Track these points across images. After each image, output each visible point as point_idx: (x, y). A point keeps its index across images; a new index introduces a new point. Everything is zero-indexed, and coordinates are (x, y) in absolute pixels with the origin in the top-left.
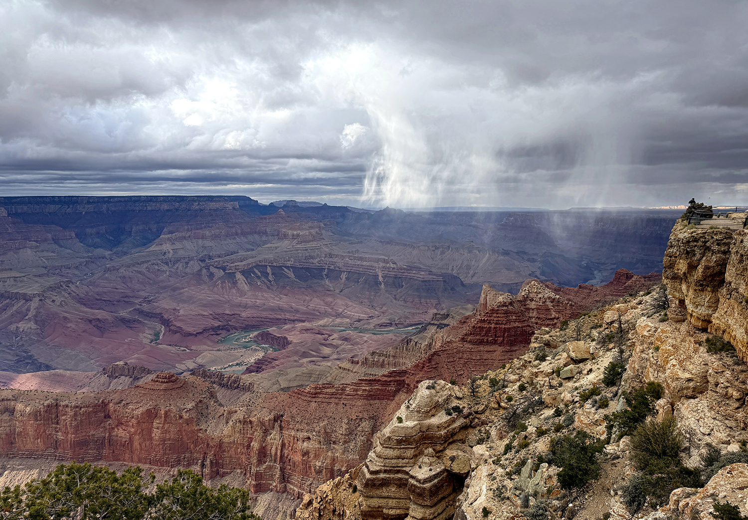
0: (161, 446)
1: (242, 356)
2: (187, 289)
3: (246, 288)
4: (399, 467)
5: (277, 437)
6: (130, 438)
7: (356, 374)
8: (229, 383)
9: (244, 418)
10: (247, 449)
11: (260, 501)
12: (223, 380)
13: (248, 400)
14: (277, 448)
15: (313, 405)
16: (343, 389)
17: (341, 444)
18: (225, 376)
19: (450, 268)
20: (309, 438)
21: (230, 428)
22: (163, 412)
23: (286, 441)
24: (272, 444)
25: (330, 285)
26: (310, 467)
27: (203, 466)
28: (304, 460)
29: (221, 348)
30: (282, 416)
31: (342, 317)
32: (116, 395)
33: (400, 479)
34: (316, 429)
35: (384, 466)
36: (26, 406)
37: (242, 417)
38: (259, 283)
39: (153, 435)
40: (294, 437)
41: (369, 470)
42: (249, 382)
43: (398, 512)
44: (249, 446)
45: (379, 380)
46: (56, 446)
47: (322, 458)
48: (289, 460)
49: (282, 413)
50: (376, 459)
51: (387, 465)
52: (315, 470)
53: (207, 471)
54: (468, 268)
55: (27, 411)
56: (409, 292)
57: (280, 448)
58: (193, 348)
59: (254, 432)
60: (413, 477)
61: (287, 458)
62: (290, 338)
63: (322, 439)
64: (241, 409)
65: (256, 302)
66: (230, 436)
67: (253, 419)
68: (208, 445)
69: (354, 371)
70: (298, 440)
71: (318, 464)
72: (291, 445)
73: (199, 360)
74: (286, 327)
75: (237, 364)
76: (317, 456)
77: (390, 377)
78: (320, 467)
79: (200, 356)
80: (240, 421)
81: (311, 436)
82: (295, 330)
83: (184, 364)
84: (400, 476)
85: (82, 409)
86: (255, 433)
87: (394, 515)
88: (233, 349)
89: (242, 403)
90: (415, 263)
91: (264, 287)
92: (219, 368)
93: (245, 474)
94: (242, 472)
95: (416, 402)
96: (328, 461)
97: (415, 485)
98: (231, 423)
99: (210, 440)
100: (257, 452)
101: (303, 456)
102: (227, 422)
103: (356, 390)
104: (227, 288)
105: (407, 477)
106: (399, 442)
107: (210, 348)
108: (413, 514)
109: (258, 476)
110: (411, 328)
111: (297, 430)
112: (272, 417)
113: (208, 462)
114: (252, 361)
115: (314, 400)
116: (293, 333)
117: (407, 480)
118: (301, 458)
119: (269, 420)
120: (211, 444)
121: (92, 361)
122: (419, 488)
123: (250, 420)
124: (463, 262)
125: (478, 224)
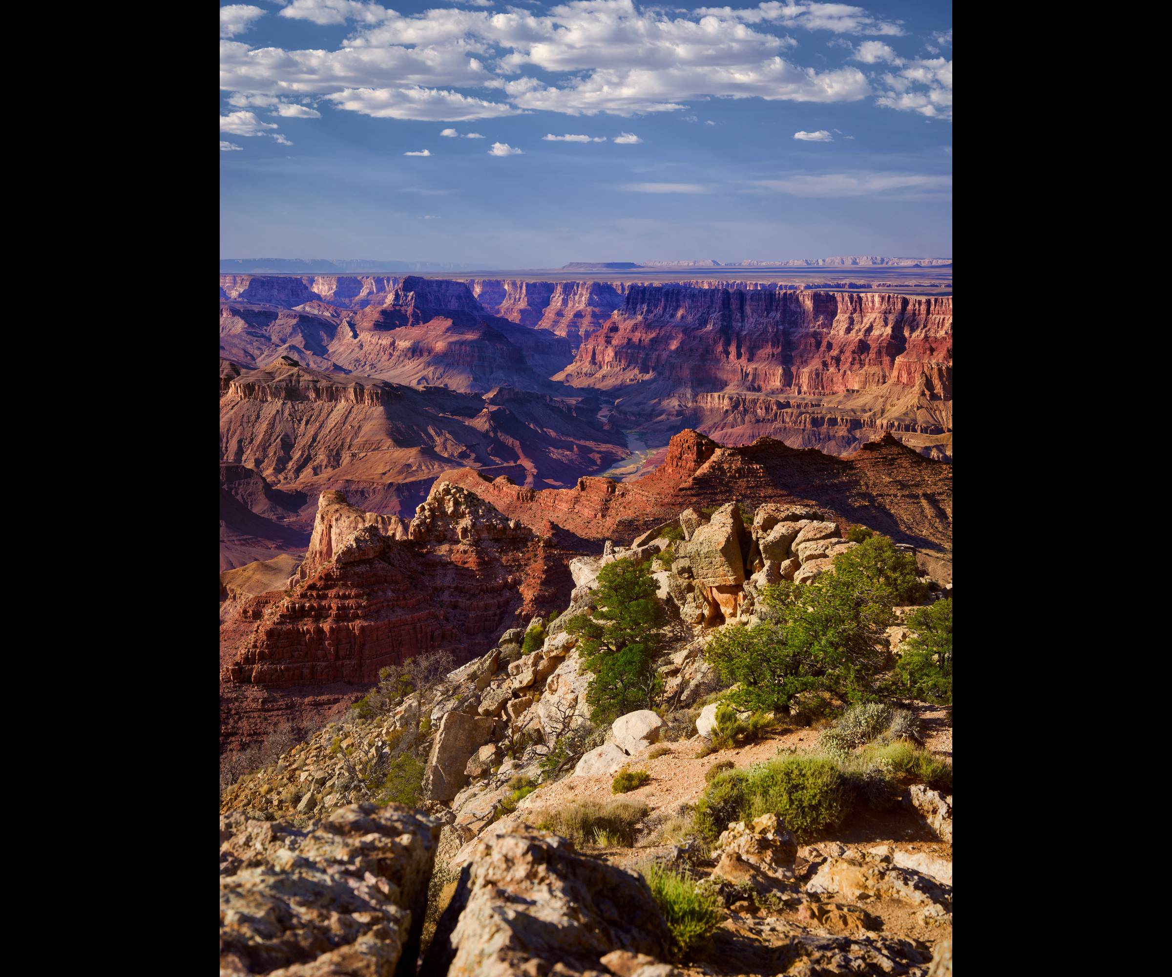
124: (272, 425)
125: (316, 312)
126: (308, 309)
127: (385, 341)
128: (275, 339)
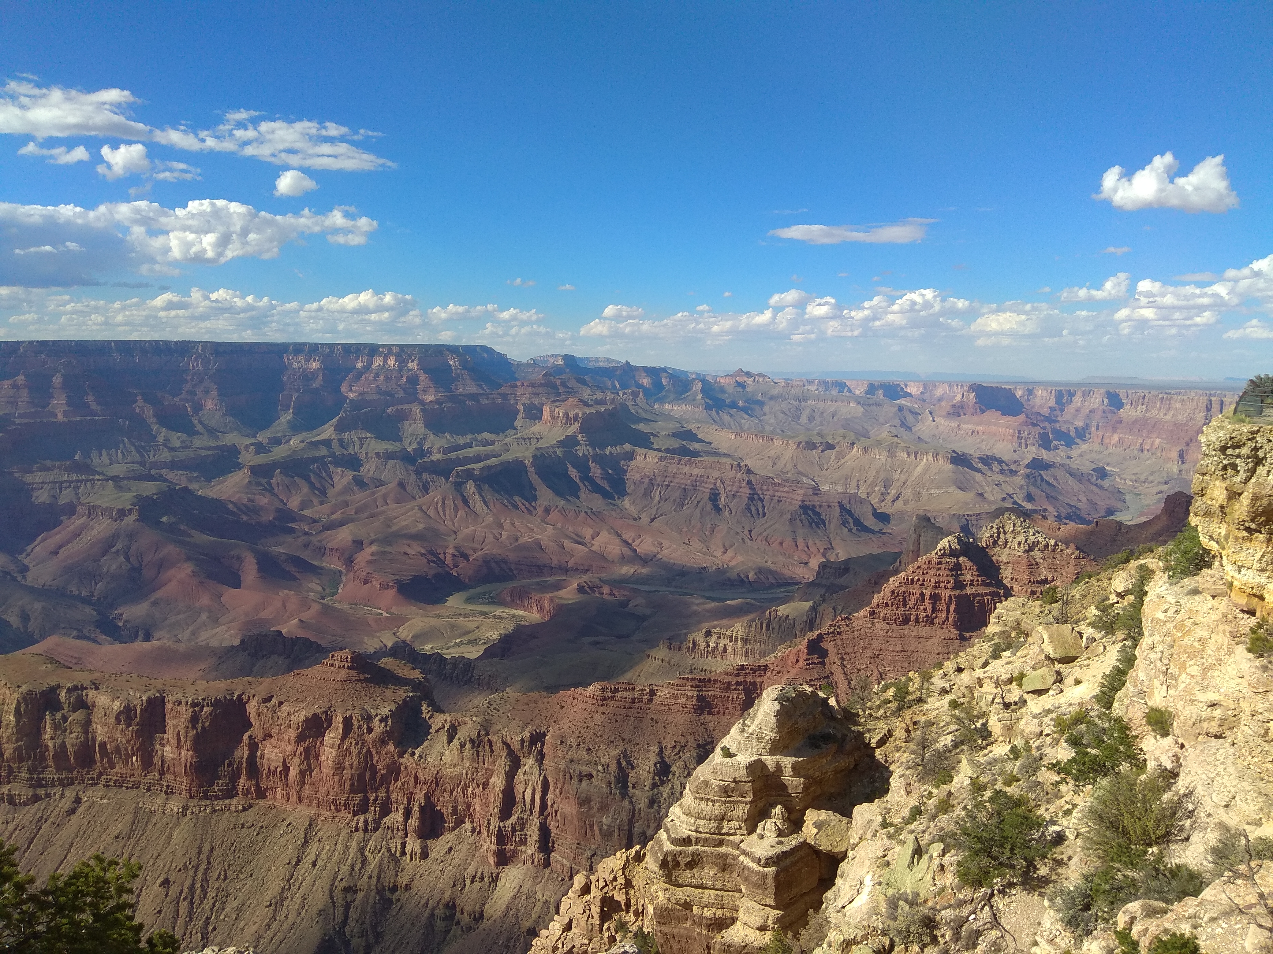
0: (336, 778)
1: (477, 628)
2: (383, 509)
3: (485, 508)
4: (723, 834)
5: (536, 770)
6: (284, 762)
7: (675, 668)
8: (455, 675)
9: (479, 736)
10: (484, 789)
11: (503, 881)
12: (445, 668)
13: (486, 705)
14: (534, 790)
15: (599, 718)
16: (653, 693)
17: (646, 788)
18: (448, 661)
19: (854, 483)
20: (590, 776)
21: (455, 752)
22: (340, 719)
23: (550, 779)
24: (526, 783)
25: (633, 509)
26: (592, 826)
27: (408, 814)
28: (582, 813)
29: (442, 612)
30: (544, 735)
32: (261, 687)
33: (726, 856)
34: (603, 761)
35: (696, 831)
36: (113, 700)
37: (474, 735)
38: (507, 502)
39: (323, 758)
40: (564, 772)
41: (669, 837)
42: (490, 673)
43: (719, 913)
44: (485, 785)
45: (716, 681)
46: (163, 770)
47: (612, 811)
48: (556, 812)
49: (543, 729)
50: (684, 817)
51: (701, 830)
52: (600, 830)
53: (413, 822)
54: (887, 485)
55: (115, 708)
56: (776, 526)
57: (539, 790)
58: (395, 610)
59: (494, 761)
60: (745, 853)
61: (552, 806)
63: (613, 779)
64: (474, 719)
66: (455, 767)
67: (494, 738)
68: (416, 778)
69: (672, 663)
70: (571, 778)
71: (606, 820)
72: (560, 785)
73: (405, 633)
75: (469, 642)
76: (604, 808)
77: (738, 675)
78: (609, 826)
79: (404, 625)
80: (471, 740)
81: (594, 773)
83: (378, 637)
84: (723, 849)
85: (205, 709)
86: (497, 764)
87: (711, 919)
88: (463, 616)
89: (476, 710)
90: (787, 473)
92: (439, 646)
93: (480, 832)
94: (473, 830)
95: (757, 722)
96: (624, 816)
97: (749, 868)
98: (456, 742)
99: (420, 771)
100: (501, 795)
101: (580, 805)
102: (450, 741)
103: (676, 697)
104: (453, 507)
105: (736, 852)
106: (726, 791)
107: (423, 612)
108: (746, 918)
109: (501, 838)
110: (778, 591)
111: (571, 761)
112: (527, 735)
113: (416, 808)
114: (495, 636)
115: (601, 709)
117: (735, 858)
118: (577, 808)
119: (522, 741)
120: (421, 777)
121: (224, 627)
122: (757, 873)
123: (489, 741)
124: (878, 473)
125: (908, 404)
126: (903, 402)
127: (954, 424)
128: (882, 420)
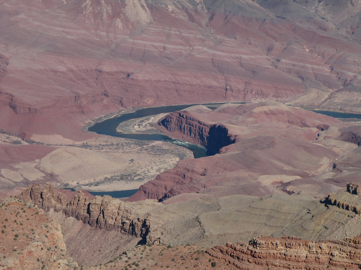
1: (132, 160)
2: (22, 16)
3: (144, 16)
25: (329, 17)
29: (92, 142)
31: (350, 90)
38: (171, 8)
58: (36, 138)
62: (233, 130)
65: (164, 48)
73: (48, 164)
74: (225, 106)
79: (48, 157)
82: (245, 112)
83: (17, 170)
88: (115, 147)
91: (183, 17)
92: (87, 182)
104: (105, 15)
107: (69, 141)
114: (154, 173)
116: (241, 118)
